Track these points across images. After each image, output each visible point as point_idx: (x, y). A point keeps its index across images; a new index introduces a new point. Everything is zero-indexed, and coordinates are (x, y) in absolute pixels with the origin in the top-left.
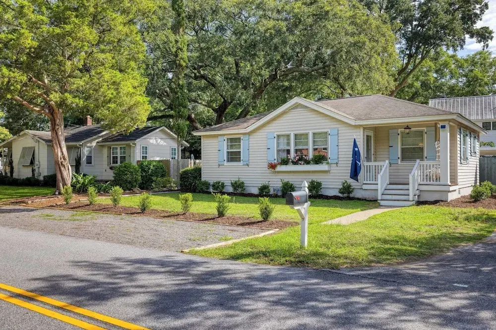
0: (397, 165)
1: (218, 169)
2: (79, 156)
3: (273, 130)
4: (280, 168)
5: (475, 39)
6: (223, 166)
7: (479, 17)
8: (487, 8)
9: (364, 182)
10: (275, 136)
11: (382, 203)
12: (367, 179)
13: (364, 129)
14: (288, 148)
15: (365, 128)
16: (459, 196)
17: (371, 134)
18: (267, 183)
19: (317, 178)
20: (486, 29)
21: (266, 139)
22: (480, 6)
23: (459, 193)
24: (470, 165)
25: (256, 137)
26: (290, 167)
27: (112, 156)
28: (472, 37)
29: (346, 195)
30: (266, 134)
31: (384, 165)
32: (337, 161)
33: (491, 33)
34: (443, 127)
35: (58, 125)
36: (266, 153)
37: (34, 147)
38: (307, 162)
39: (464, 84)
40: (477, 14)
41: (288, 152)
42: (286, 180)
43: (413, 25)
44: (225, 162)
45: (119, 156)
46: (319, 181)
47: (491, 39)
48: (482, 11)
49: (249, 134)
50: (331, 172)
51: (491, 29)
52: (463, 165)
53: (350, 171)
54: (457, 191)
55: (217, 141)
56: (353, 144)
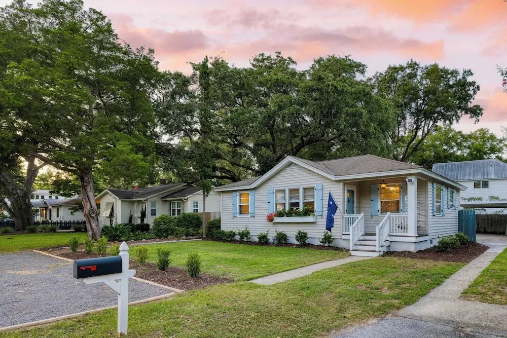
0: (377, 217)
1: (233, 220)
2: (144, 209)
3: (272, 186)
4: (277, 220)
5: (469, 115)
6: (236, 218)
7: (472, 97)
8: (479, 90)
9: (344, 233)
10: (274, 191)
11: (353, 253)
12: (346, 229)
13: (344, 184)
14: (284, 202)
15: (346, 183)
16: (432, 246)
17: (354, 188)
18: (266, 232)
19: (304, 229)
20: (477, 107)
21: (267, 194)
22: (473, 88)
23: (431, 243)
24: (445, 217)
25: (260, 192)
26: (285, 219)
27: (172, 209)
28: (466, 113)
29: (327, 245)
30: (267, 189)
31: (358, 218)
32: (321, 213)
33: (481, 110)
34: (410, 181)
35: (86, 182)
36: (267, 206)
37: (113, 203)
38: (298, 214)
39: (468, 154)
40: (470, 95)
41: (284, 204)
42: (281, 231)
43: (419, 103)
44: (238, 214)
45: (176, 209)
46: (305, 231)
47: (482, 115)
48: (475, 92)
49: (255, 189)
50: (317, 223)
51: (481, 107)
52: (435, 217)
53: (326, 223)
54: (429, 242)
55: (232, 196)
56: (328, 198)
